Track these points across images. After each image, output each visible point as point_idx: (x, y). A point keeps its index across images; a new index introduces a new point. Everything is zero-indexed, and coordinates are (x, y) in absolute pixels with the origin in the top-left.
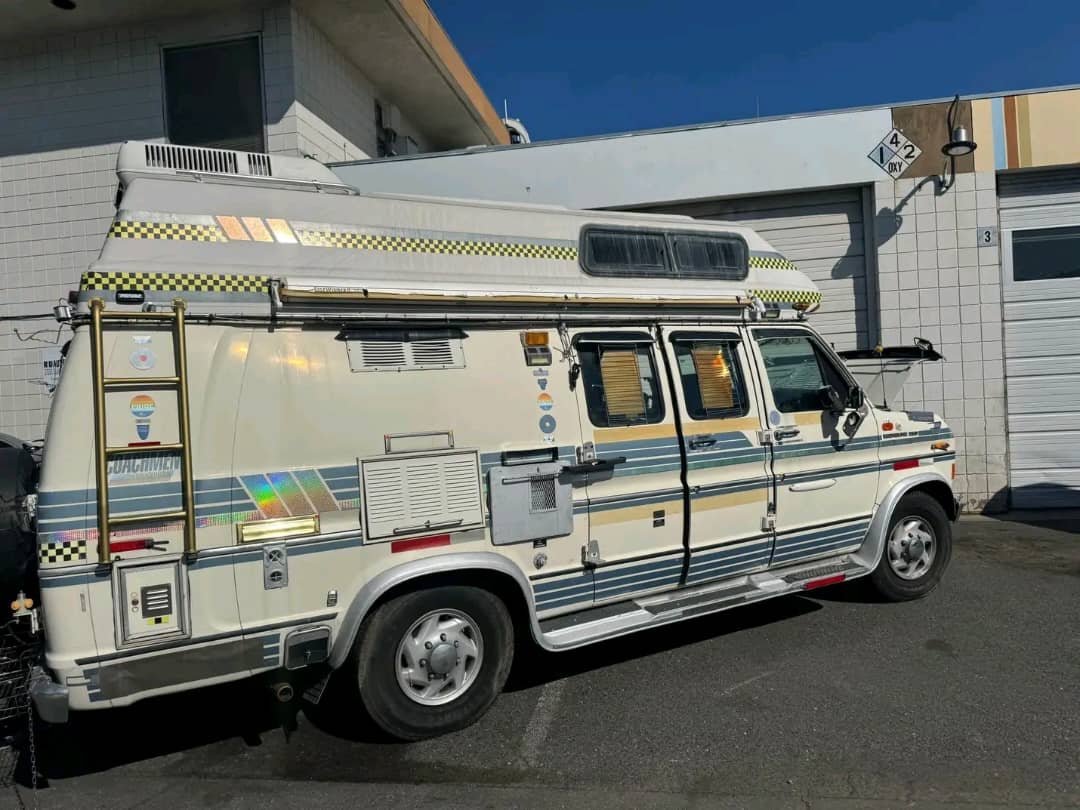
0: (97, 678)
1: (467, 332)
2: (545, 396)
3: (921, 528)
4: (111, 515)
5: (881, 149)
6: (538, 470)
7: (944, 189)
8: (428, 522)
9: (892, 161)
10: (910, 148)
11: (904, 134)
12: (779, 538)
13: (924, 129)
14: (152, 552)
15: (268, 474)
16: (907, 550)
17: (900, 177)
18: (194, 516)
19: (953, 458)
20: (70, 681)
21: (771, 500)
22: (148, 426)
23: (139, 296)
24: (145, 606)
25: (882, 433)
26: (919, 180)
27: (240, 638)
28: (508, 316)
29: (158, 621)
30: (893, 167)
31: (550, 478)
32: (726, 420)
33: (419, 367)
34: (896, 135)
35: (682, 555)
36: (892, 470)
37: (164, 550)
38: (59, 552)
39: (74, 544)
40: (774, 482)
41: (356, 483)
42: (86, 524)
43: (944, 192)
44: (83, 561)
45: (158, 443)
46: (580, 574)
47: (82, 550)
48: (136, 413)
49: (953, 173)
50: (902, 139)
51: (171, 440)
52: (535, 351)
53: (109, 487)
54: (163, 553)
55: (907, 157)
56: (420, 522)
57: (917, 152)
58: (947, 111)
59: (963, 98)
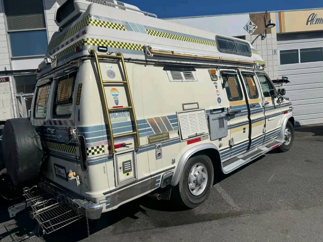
0: (109, 199)
1: (196, 69)
2: (217, 91)
3: (288, 131)
4: (114, 134)
5: (247, 26)
6: (220, 115)
7: (264, 38)
8: (196, 133)
9: (250, 29)
10: (255, 26)
11: (253, 22)
12: (266, 135)
13: (258, 20)
14: (125, 148)
15: (154, 118)
16: (286, 137)
17: (253, 34)
18: (138, 133)
19: (292, 111)
20: (101, 202)
21: (265, 124)
22: (118, 100)
23: (105, 49)
24: (124, 169)
26: (257, 35)
27: (150, 178)
28: (205, 64)
29: (128, 174)
30: (250, 31)
31: (222, 118)
33: (187, 80)
34: (251, 22)
35: (248, 141)
36: (283, 114)
37: (129, 147)
38: (96, 150)
39: (100, 147)
40: (266, 118)
41: (177, 121)
42: (103, 139)
43: (263, 39)
44: (104, 154)
45: (122, 107)
46: (229, 149)
47: (103, 149)
48: (113, 95)
49: (266, 34)
50: (252, 23)
51: (125, 105)
52: (213, 76)
53: (112, 123)
54: (128, 148)
55: (254, 28)
56: (194, 134)
57: (257, 27)
58: (264, 15)
59: (268, 12)
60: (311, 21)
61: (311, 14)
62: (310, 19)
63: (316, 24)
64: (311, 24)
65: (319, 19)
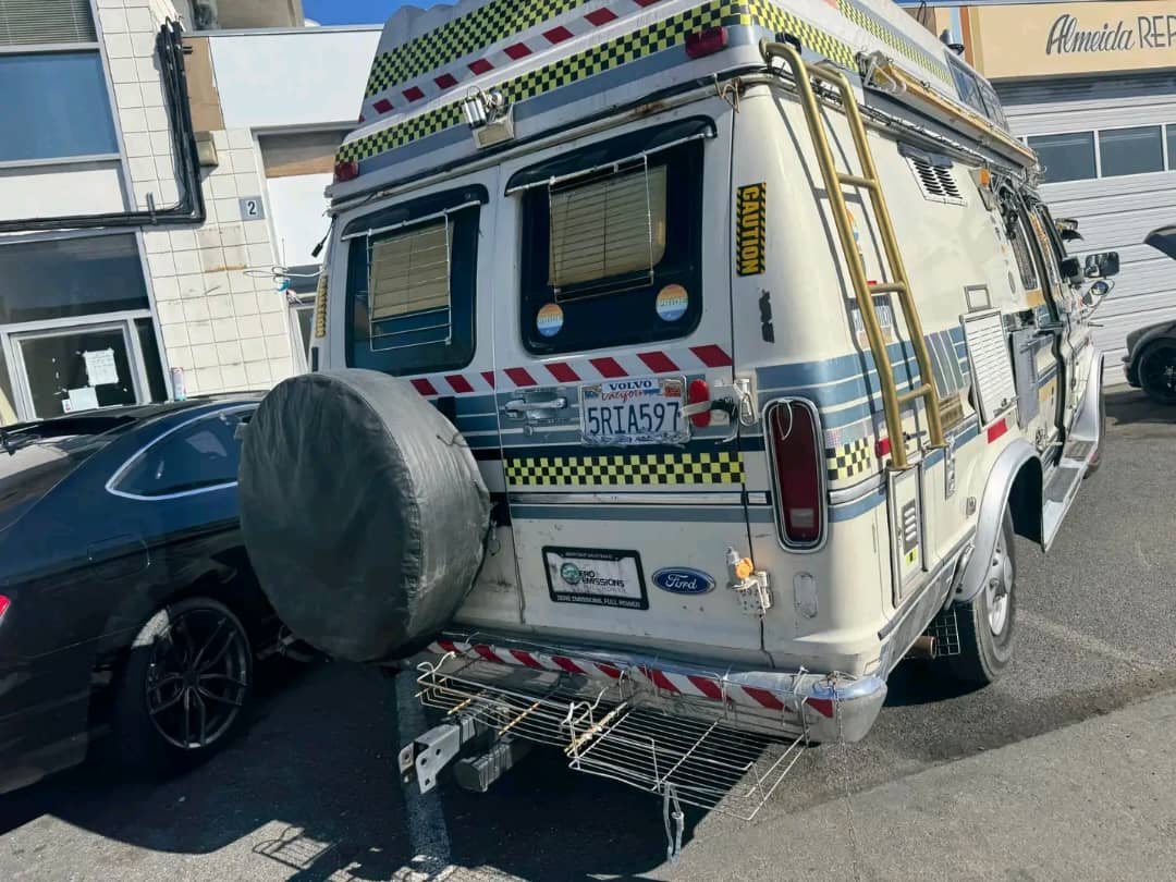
2: (1002, 249)
8: (1005, 399)
21: (1072, 375)
24: (905, 536)
29: (911, 558)
33: (950, 200)
35: (1057, 437)
38: (854, 458)
41: (966, 350)
42: (864, 410)
44: (870, 472)
45: (876, 283)
47: (867, 452)
59: (929, 4)
60: (1059, 39)
61: (1059, 16)
62: (1057, 35)
63: (1073, 50)
64: (1059, 51)
65: (1083, 34)
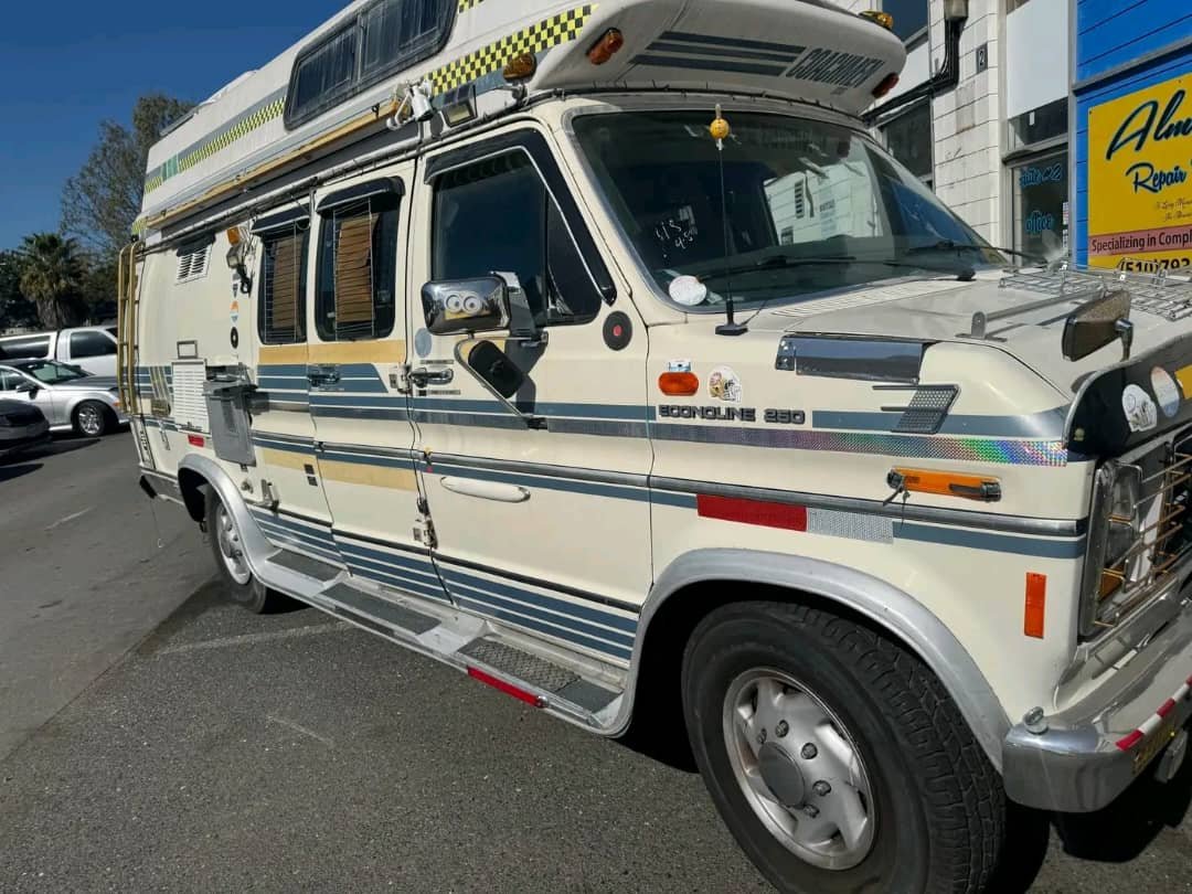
1: (216, 236)
2: (235, 305)
25: (659, 399)
32: (358, 342)
33: (192, 277)
52: (231, 251)
